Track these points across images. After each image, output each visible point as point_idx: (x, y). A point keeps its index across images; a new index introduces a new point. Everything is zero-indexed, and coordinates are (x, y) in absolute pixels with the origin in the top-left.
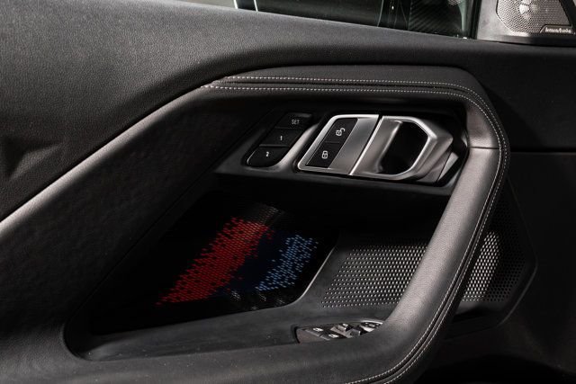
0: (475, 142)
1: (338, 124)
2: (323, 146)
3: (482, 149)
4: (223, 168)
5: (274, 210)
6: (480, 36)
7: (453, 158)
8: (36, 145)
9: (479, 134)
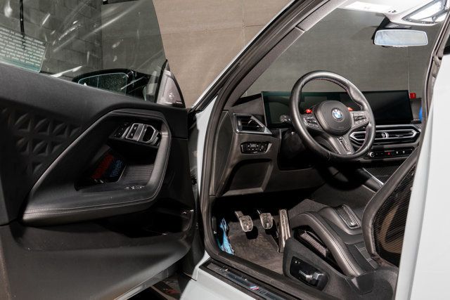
0: (163, 133)
1: (135, 126)
2: (132, 132)
3: (165, 135)
4: (110, 137)
5: (109, 148)
6: (158, 103)
7: (157, 138)
8: (61, 123)
9: (164, 131)
